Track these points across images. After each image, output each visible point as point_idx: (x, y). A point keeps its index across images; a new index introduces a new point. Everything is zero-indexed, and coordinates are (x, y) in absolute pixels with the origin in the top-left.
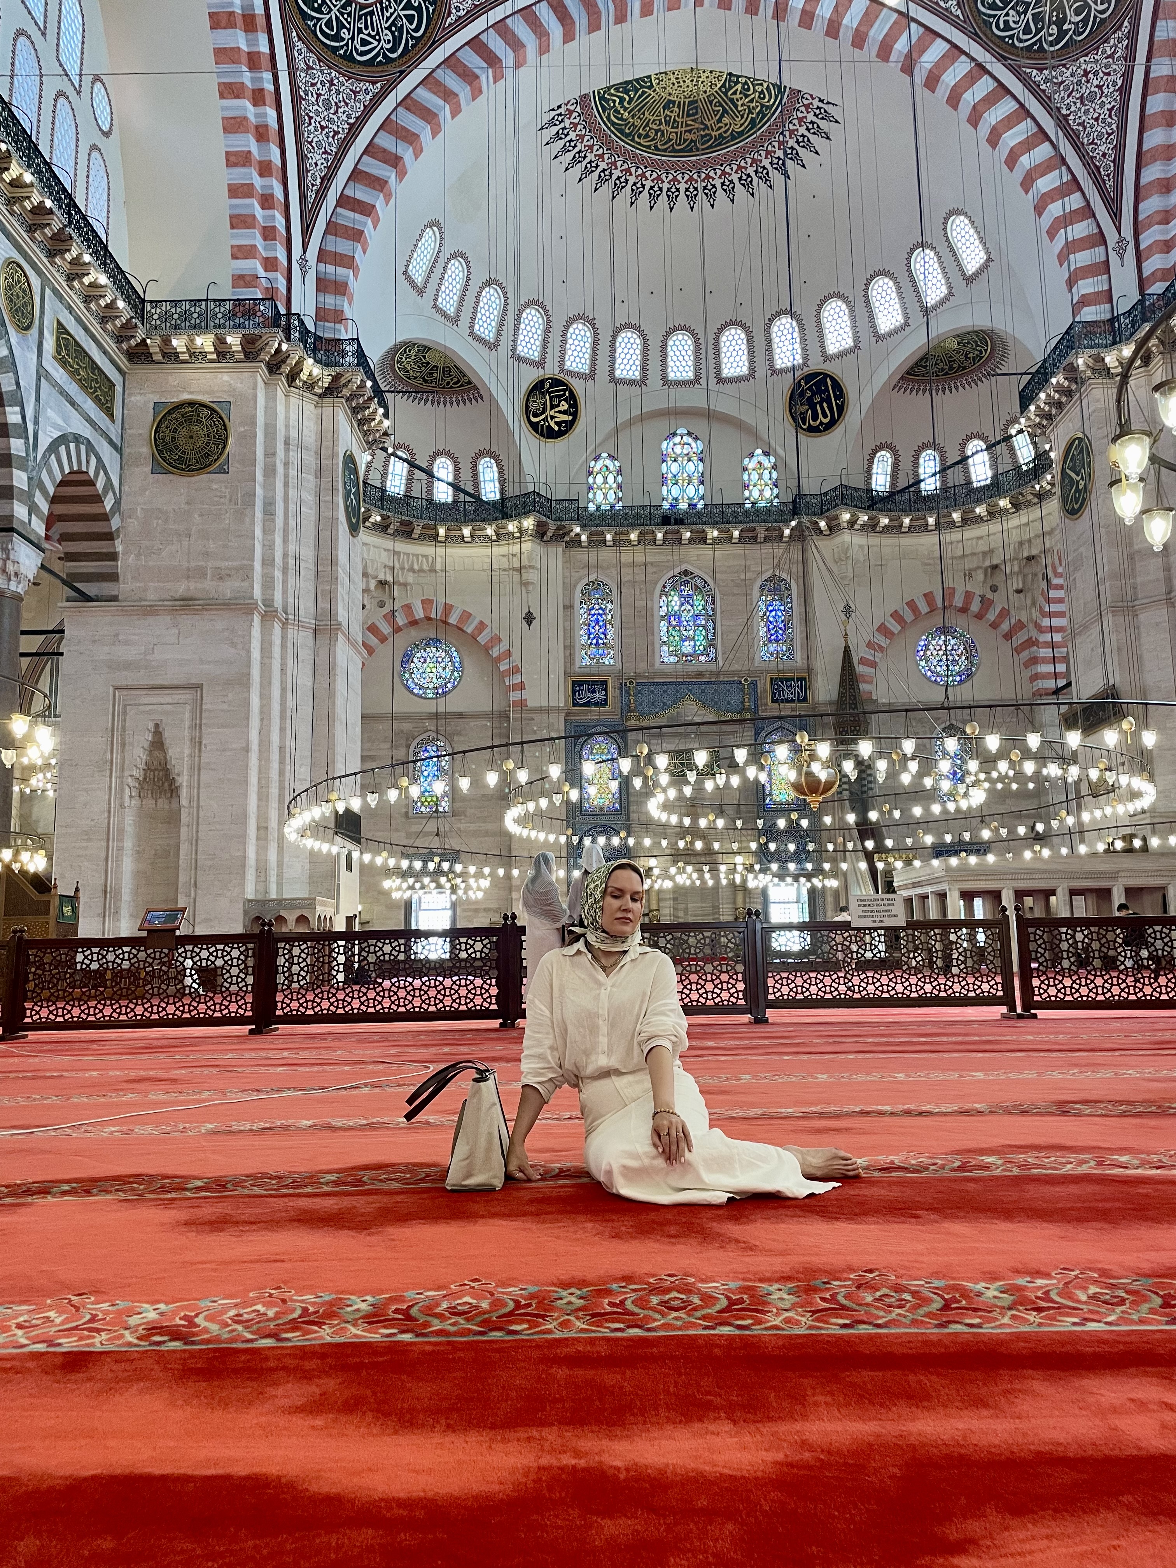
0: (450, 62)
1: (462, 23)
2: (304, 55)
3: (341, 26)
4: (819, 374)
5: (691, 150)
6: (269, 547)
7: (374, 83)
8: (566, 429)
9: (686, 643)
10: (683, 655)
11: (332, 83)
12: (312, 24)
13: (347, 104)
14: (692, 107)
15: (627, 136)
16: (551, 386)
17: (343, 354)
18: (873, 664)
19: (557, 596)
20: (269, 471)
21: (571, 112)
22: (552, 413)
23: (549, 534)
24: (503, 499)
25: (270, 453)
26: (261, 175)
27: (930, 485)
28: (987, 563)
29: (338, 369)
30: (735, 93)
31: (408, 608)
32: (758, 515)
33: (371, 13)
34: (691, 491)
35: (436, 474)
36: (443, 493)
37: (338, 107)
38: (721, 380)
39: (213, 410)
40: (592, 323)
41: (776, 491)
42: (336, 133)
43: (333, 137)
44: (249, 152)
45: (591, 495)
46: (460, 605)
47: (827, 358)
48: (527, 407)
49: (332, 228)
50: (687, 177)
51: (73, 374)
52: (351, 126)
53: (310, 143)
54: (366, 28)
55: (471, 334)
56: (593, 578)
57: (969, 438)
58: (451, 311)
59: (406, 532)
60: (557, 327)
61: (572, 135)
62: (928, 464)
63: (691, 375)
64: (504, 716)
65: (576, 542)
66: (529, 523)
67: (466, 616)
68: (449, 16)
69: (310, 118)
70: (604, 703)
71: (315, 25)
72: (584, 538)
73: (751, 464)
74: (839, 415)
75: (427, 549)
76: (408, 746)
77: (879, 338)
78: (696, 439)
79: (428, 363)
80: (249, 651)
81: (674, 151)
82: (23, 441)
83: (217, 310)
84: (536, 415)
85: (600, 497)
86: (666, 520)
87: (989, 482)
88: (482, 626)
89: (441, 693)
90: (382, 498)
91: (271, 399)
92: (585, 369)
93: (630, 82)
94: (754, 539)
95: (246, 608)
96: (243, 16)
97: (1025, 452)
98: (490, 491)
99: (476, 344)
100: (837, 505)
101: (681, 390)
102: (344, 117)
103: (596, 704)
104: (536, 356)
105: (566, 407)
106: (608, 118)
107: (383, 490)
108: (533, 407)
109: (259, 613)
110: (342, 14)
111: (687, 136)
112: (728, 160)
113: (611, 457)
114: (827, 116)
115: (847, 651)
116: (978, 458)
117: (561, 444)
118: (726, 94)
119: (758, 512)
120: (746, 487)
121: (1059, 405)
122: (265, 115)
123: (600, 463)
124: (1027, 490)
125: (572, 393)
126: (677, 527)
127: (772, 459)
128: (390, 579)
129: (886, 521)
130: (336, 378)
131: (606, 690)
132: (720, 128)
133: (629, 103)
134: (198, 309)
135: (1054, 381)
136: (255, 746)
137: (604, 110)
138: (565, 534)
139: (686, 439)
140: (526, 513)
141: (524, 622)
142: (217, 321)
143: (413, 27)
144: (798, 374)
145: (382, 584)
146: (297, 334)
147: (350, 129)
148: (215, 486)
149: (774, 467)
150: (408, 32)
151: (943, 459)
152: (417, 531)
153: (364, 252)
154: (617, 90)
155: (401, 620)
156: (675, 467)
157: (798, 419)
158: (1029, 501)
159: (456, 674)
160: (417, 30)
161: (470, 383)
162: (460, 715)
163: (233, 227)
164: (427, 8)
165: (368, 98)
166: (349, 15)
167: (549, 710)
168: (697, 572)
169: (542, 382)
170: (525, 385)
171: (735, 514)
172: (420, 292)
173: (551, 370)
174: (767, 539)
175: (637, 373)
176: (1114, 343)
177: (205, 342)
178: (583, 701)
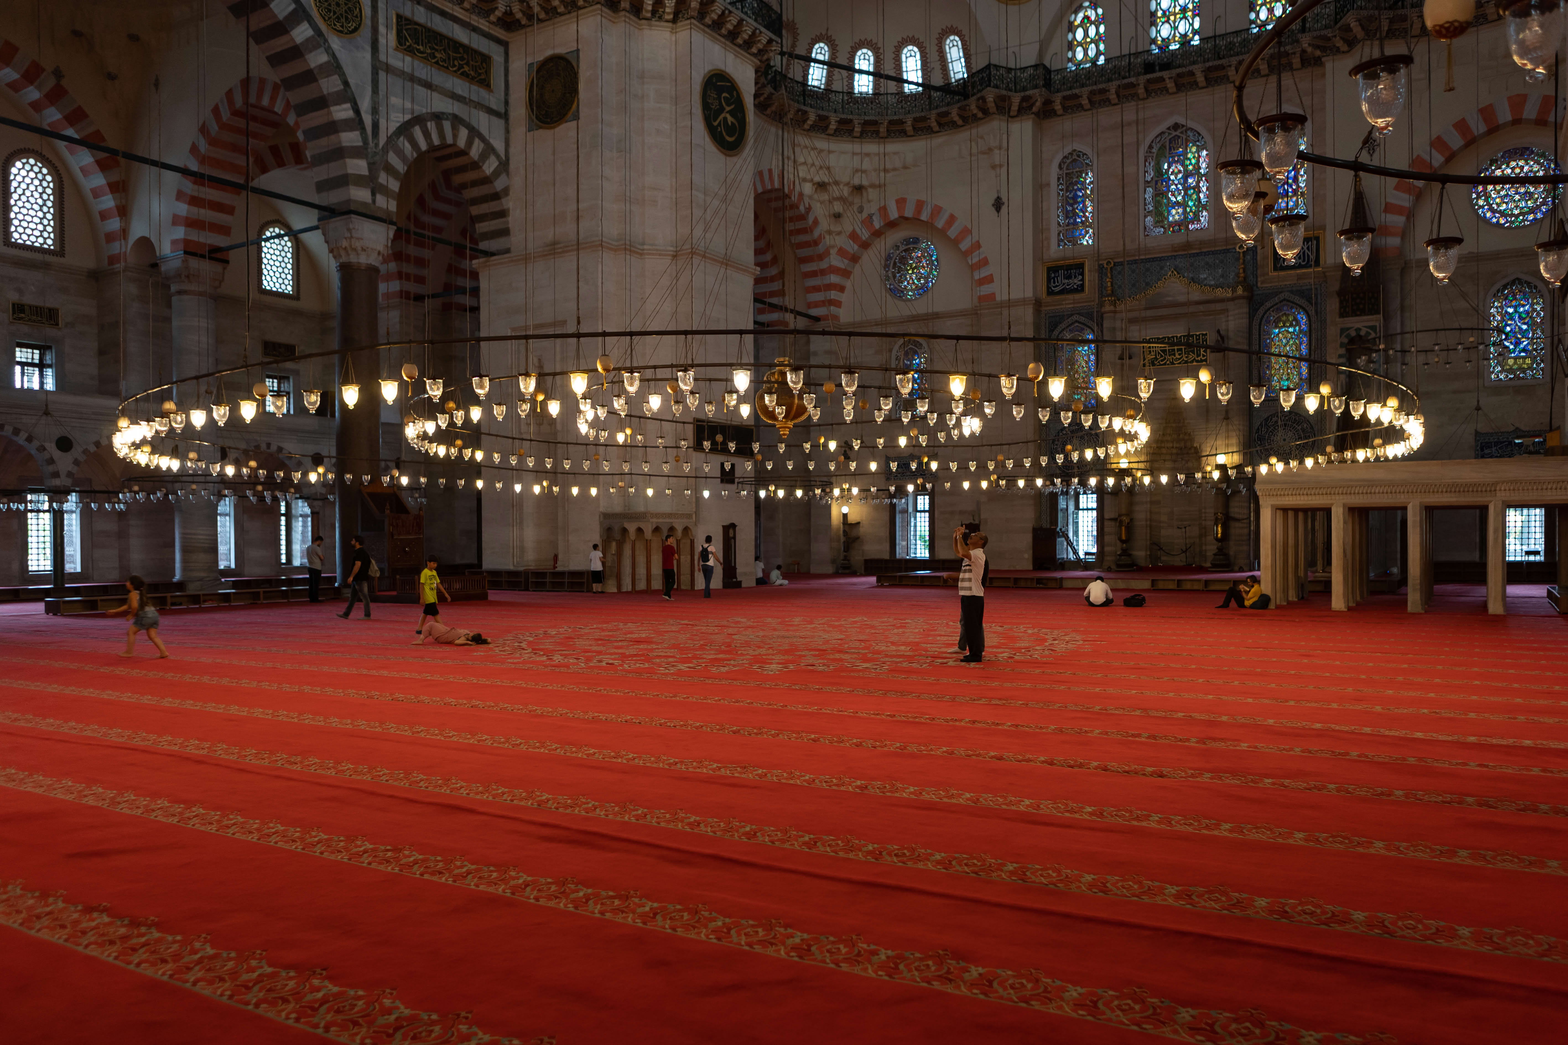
9: (1175, 211)
10: (1170, 225)
23: (1013, 108)
24: (968, 77)
31: (885, 209)
32: (1263, 39)
34: (1184, 27)
39: (568, 62)
45: (1070, 55)
46: (930, 200)
51: (428, 58)
56: (1068, 150)
59: (871, 132)
64: (976, 312)
65: (1048, 112)
67: (937, 211)
70: (1081, 289)
76: (891, 351)
82: (357, 133)
85: (1080, 54)
86: (1149, 67)
88: (952, 219)
91: (619, 37)
98: (957, 70)
103: (1072, 292)
120: (1252, 7)
123: (1081, 16)
126: (1160, 74)
128: (865, 182)
131: (1082, 274)
140: (983, 90)
148: (570, 134)
152: (883, 129)
155: (879, 224)
159: (934, 272)
162: (938, 315)
167: (1015, 303)
171: (1236, 45)
178: (1057, 289)
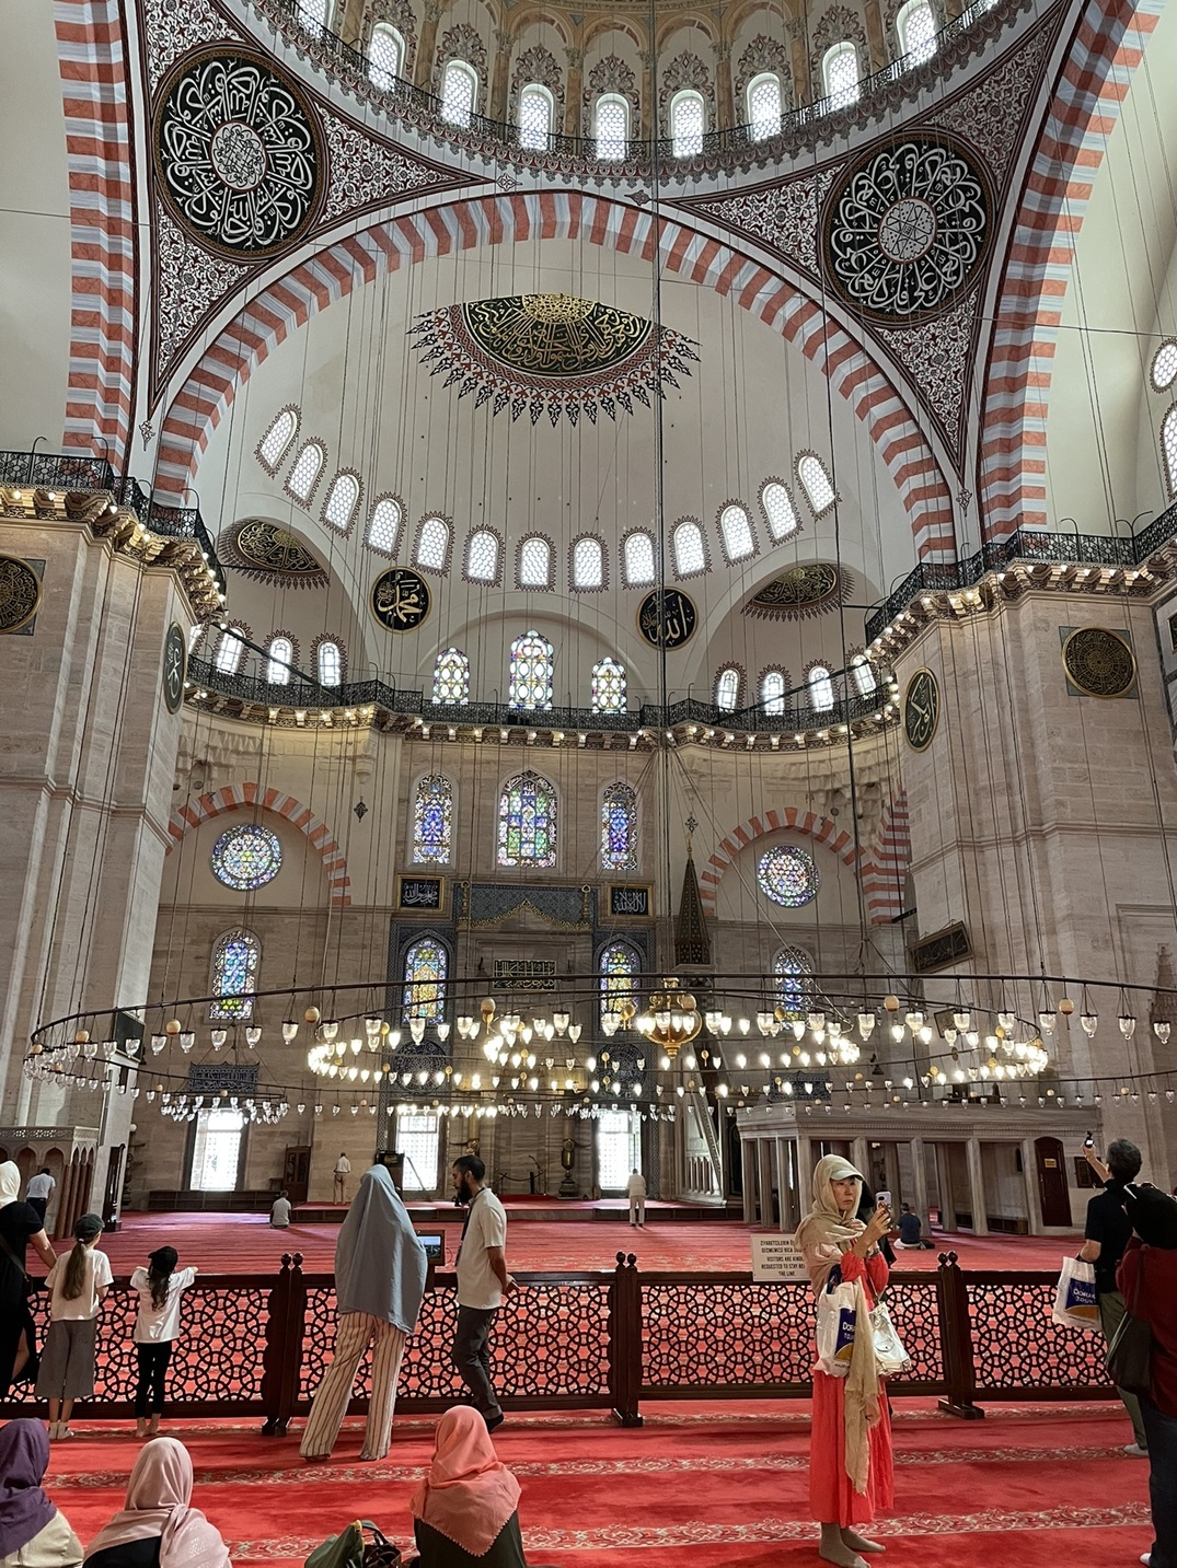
0: (322, 256)
1: (337, 222)
2: (169, 231)
3: (211, 207)
4: (672, 591)
5: (556, 370)
6: (69, 718)
7: (241, 266)
8: (415, 621)
9: (526, 846)
10: (522, 858)
11: (196, 260)
12: (180, 200)
13: (210, 282)
14: (560, 331)
15: (493, 349)
16: (402, 578)
17: (181, 524)
18: (716, 880)
19: (392, 790)
20: (81, 637)
21: (441, 321)
22: (401, 604)
23: (390, 724)
24: (342, 685)
25: (85, 618)
26: (109, 338)
27: (775, 707)
28: (829, 787)
29: (172, 538)
30: (602, 322)
31: (228, 790)
32: (605, 721)
33: (245, 199)
34: (539, 693)
35: (272, 654)
36: (278, 674)
37: (200, 283)
38: (573, 588)
39: (23, 567)
40: (448, 522)
41: (624, 700)
42: (196, 308)
43: (192, 311)
44: (99, 313)
45: (435, 689)
46: (285, 791)
47: (678, 577)
48: (376, 596)
49: (180, 398)
50: (551, 395)
52: (213, 303)
53: (167, 314)
54: (238, 213)
55: (323, 519)
56: (429, 772)
57: (813, 665)
58: (304, 495)
59: (233, 711)
60: (413, 521)
61: (440, 342)
62: (773, 688)
63: (544, 581)
64: (322, 913)
65: (416, 735)
66: (368, 711)
67: (292, 804)
68: (324, 213)
69: (170, 290)
70: (436, 904)
71: (184, 202)
72: (426, 730)
73: (602, 671)
74: (689, 631)
75: (256, 732)
76: (212, 942)
77: (730, 563)
78: (547, 642)
79: (274, 543)
80: (31, 833)
81: (540, 369)
83: (43, 465)
84: (383, 605)
85: (445, 692)
86: (512, 719)
87: (831, 708)
88: (308, 815)
89: (255, 887)
90: (212, 676)
91: (93, 562)
92: (439, 565)
93: (501, 300)
94: (601, 746)
95: (35, 784)
96: (107, 181)
97: (866, 682)
98: (330, 676)
99: (327, 530)
100: (684, 719)
101: (536, 594)
102: (206, 294)
103: (429, 905)
104: (388, 547)
105: (416, 600)
106: (477, 330)
107: (213, 667)
108: (382, 596)
109: (50, 790)
110: (214, 196)
111: (553, 356)
112: (591, 383)
113: (459, 653)
114: (688, 354)
115: (690, 865)
116: (821, 685)
117: (409, 636)
118: (593, 322)
119: (606, 719)
120: (594, 693)
121: (904, 640)
122: (120, 280)
123: (448, 658)
124: (867, 719)
125: (423, 587)
126: (522, 727)
127: (621, 669)
128: (210, 759)
129: (732, 738)
130: (169, 547)
131: (438, 890)
132: (585, 353)
133: (499, 319)
134: (20, 462)
135: (900, 617)
136: (23, 943)
137: (474, 323)
138: (406, 726)
139: (537, 642)
140: (366, 701)
141: (354, 814)
142: (41, 477)
143: (287, 218)
144: (649, 589)
145: (202, 764)
146: (130, 499)
147: (211, 306)
148: (15, 648)
149: (623, 677)
150: (280, 223)
151: (787, 683)
152: (246, 711)
153: (215, 427)
154: (488, 306)
155: (218, 804)
156: (524, 669)
157: (648, 633)
158: (870, 730)
159: (274, 865)
160: (290, 221)
161: (316, 567)
162: (275, 911)
163: (71, 385)
164: (303, 204)
165: (234, 279)
166: (221, 197)
167: (372, 910)
168: (540, 773)
169: (393, 573)
170: (374, 576)
171: (583, 720)
172: (272, 472)
173: (403, 562)
174: (613, 747)
175: (491, 574)
176: (959, 586)
177: (24, 497)
178: (411, 902)
